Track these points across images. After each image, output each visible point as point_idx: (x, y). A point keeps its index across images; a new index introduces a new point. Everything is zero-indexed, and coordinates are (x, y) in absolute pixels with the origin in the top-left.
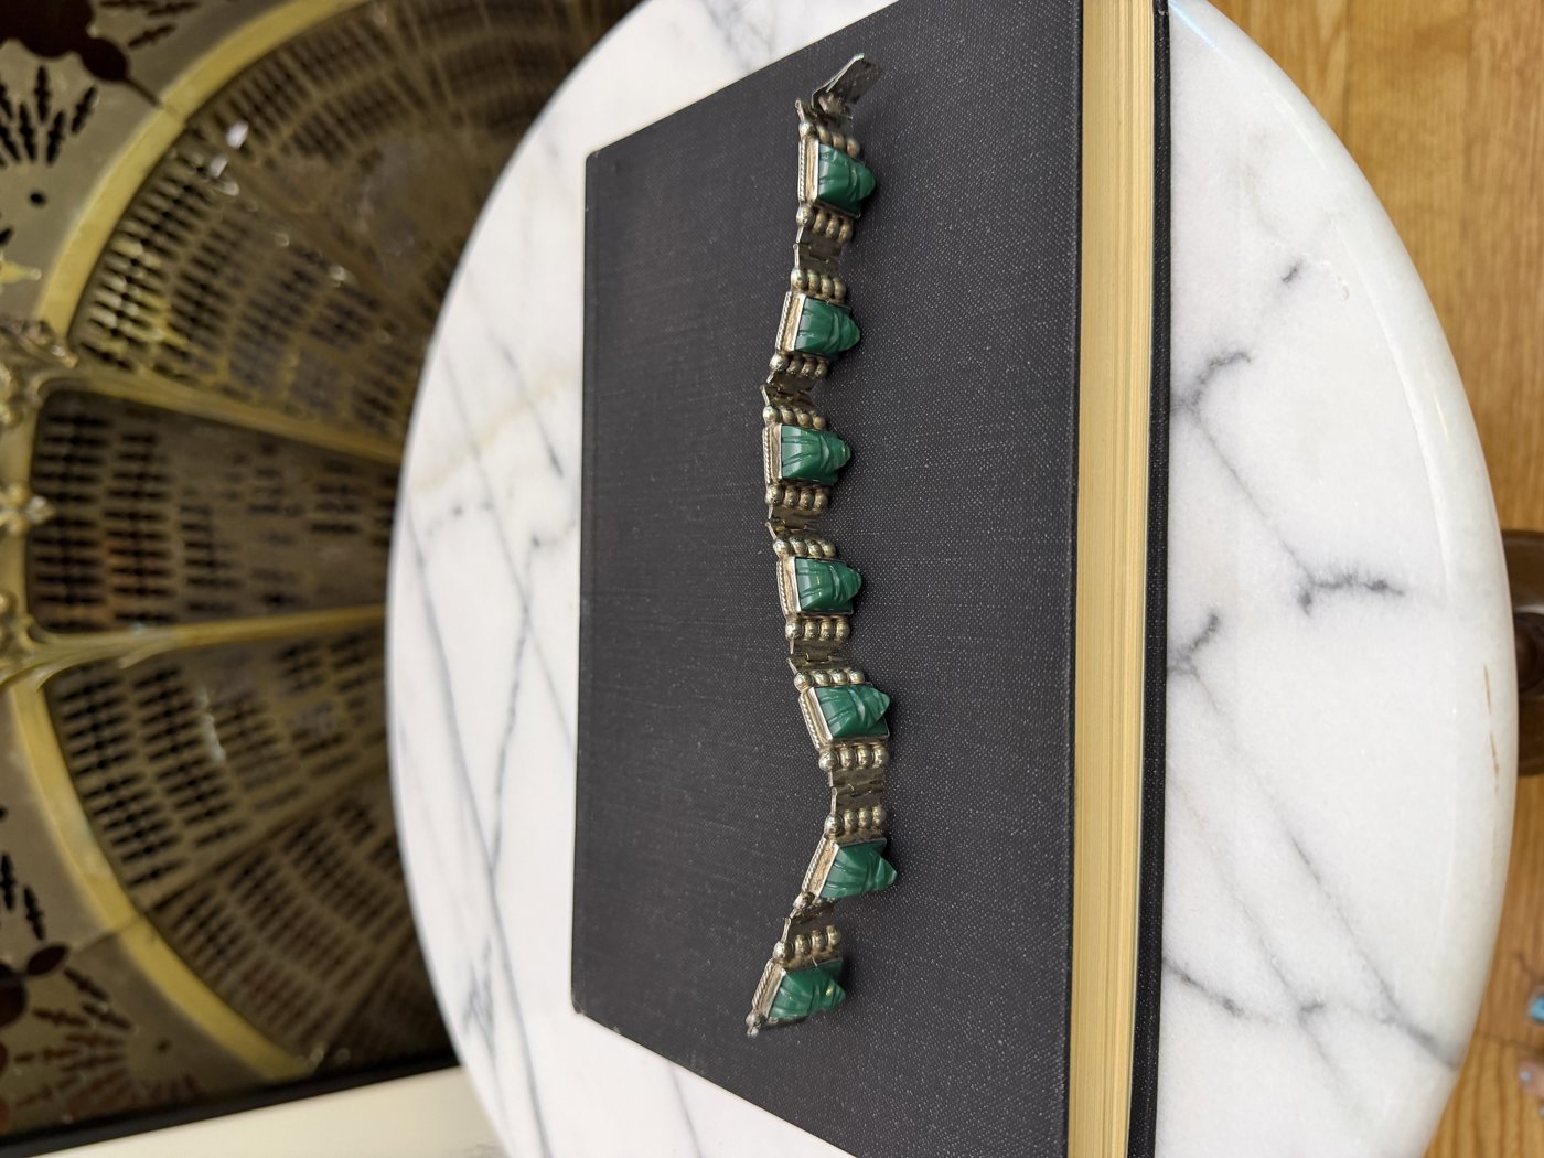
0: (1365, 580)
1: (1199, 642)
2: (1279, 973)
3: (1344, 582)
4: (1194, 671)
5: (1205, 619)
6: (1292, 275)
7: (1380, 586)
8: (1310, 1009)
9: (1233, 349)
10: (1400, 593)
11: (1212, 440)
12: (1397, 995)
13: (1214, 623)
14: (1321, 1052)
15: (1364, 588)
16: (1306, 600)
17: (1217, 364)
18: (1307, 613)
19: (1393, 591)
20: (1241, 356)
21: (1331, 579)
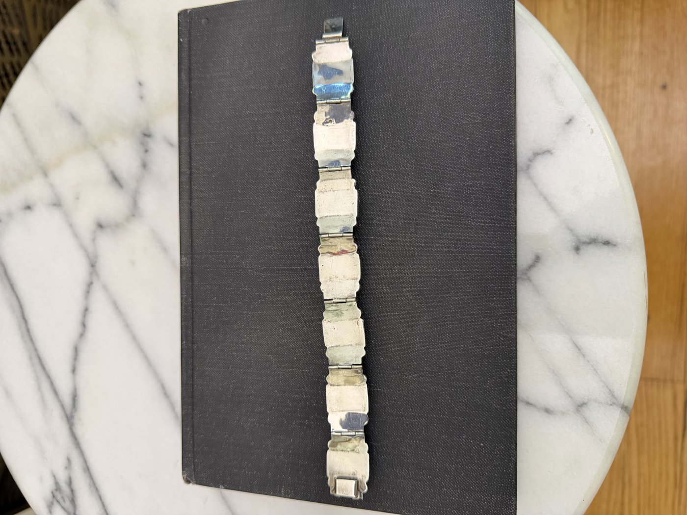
0: (601, 241)
1: (531, 267)
2: (568, 394)
3: (593, 241)
4: (529, 279)
5: (534, 257)
6: (570, 121)
7: (607, 243)
8: (580, 406)
9: (545, 148)
10: (615, 245)
11: (535, 185)
12: (616, 394)
13: (537, 259)
14: (586, 421)
15: (601, 244)
16: (577, 249)
17: (536, 154)
18: (578, 253)
19: (612, 245)
20: (548, 152)
21: (588, 241)
